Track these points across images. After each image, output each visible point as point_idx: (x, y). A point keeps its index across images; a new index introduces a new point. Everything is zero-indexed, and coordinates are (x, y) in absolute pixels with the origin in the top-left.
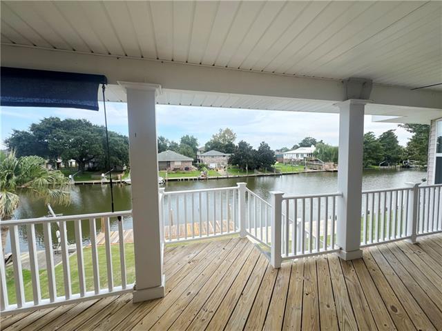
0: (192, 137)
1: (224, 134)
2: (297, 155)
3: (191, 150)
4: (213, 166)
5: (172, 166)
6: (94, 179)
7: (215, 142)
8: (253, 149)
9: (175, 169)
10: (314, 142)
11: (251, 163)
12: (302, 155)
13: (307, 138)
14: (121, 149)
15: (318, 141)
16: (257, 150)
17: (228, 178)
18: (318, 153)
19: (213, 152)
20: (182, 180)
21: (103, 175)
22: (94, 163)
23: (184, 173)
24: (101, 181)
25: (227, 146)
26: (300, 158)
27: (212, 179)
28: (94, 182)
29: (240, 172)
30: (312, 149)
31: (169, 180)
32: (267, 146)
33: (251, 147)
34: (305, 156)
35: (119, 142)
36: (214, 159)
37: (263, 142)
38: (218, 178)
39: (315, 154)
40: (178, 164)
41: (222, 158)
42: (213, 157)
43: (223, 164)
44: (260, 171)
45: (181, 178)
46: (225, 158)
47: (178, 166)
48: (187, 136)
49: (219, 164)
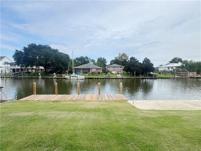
0: (104, 58)
1: (122, 56)
2: (169, 68)
3: (102, 65)
4: (114, 72)
5: (91, 72)
6: (50, 76)
7: (116, 60)
8: (139, 62)
9: (92, 73)
10: (180, 60)
11: (138, 70)
12: (172, 67)
13: (175, 58)
14: (64, 61)
15: (183, 60)
16: (142, 63)
17: (123, 78)
18: (184, 67)
19: (115, 65)
20: (96, 78)
21: (54, 74)
22: (52, 69)
23: (97, 75)
24: (54, 77)
25: (123, 62)
26: (170, 70)
27: (112, 78)
28: (50, 77)
29: (131, 76)
30: (180, 64)
31: (88, 78)
32: (148, 60)
33: (138, 61)
34: (174, 68)
35: (63, 57)
36: (115, 69)
37: (146, 58)
38: (116, 78)
39: (182, 67)
40: (94, 70)
41: (120, 68)
42: (114, 67)
43: (120, 72)
44: (143, 76)
45: (95, 77)
46: (121, 68)
47: (94, 71)
48: (101, 58)
49: (118, 72)
